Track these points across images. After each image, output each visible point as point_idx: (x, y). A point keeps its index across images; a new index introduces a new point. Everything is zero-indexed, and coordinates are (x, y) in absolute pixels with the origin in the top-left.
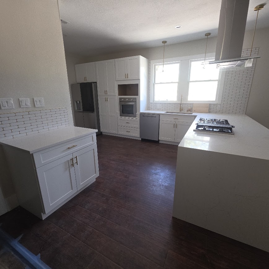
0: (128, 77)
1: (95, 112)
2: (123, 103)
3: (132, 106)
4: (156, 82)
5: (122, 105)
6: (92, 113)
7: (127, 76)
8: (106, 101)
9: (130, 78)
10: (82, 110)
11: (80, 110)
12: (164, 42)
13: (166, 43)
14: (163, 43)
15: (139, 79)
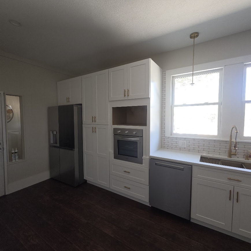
0: (128, 95)
1: (76, 149)
2: (120, 138)
3: (135, 143)
4: (176, 104)
5: (118, 141)
6: (72, 150)
7: (126, 93)
8: (93, 132)
9: (132, 95)
10: (58, 145)
11: (55, 145)
12: (194, 35)
13: (197, 36)
14: (191, 37)
15: (149, 98)
